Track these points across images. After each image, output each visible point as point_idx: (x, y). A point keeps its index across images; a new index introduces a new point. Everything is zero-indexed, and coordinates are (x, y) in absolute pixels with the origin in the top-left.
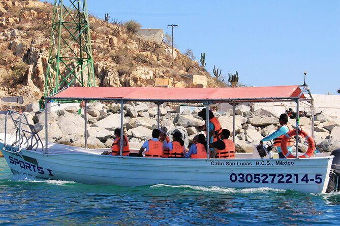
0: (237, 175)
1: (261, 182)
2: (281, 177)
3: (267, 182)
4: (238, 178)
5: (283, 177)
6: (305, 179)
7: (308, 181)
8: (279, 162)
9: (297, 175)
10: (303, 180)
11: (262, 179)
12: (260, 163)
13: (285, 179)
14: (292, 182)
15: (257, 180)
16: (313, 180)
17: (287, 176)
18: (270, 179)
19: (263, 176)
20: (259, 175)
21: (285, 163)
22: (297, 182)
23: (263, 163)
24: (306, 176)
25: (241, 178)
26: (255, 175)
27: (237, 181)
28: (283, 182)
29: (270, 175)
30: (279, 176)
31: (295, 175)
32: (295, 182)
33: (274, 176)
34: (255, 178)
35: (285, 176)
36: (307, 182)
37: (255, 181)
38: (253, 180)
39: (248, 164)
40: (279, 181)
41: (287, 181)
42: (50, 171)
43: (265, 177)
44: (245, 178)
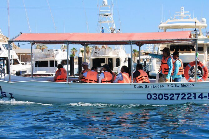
0: (152, 95)
1: (169, 99)
2: (183, 95)
3: (174, 99)
4: (153, 96)
5: (185, 95)
6: (201, 96)
7: (203, 97)
8: (183, 84)
9: (195, 94)
10: (199, 97)
11: (170, 97)
12: (170, 86)
13: (186, 97)
14: (191, 99)
15: (166, 98)
16: (206, 97)
17: (188, 95)
18: (175, 97)
19: (170, 95)
20: (168, 94)
21: (187, 86)
22: (195, 98)
23: (172, 86)
24: (202, 94)
25: (154, 97)
26: (165, 94)
27: (152, 99)
28: (185, 99)
29: (176, 94)
30: (182, 95)
31: (194, 94)
32: (193, 98)
33: (179, 94)
34: (165, 96)
35: (186, 94)
36: (202, 99)
37: (165, 99)
38: (164, 98)
39: (161, 86)
40: (182, 98)
41: (188, 98)
42: (11, 94)
43: (172, 95)
44: (157, 97)
